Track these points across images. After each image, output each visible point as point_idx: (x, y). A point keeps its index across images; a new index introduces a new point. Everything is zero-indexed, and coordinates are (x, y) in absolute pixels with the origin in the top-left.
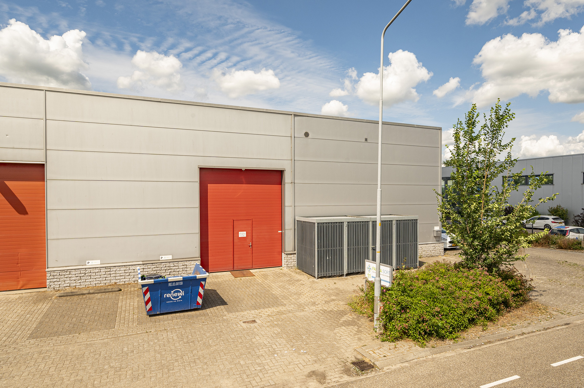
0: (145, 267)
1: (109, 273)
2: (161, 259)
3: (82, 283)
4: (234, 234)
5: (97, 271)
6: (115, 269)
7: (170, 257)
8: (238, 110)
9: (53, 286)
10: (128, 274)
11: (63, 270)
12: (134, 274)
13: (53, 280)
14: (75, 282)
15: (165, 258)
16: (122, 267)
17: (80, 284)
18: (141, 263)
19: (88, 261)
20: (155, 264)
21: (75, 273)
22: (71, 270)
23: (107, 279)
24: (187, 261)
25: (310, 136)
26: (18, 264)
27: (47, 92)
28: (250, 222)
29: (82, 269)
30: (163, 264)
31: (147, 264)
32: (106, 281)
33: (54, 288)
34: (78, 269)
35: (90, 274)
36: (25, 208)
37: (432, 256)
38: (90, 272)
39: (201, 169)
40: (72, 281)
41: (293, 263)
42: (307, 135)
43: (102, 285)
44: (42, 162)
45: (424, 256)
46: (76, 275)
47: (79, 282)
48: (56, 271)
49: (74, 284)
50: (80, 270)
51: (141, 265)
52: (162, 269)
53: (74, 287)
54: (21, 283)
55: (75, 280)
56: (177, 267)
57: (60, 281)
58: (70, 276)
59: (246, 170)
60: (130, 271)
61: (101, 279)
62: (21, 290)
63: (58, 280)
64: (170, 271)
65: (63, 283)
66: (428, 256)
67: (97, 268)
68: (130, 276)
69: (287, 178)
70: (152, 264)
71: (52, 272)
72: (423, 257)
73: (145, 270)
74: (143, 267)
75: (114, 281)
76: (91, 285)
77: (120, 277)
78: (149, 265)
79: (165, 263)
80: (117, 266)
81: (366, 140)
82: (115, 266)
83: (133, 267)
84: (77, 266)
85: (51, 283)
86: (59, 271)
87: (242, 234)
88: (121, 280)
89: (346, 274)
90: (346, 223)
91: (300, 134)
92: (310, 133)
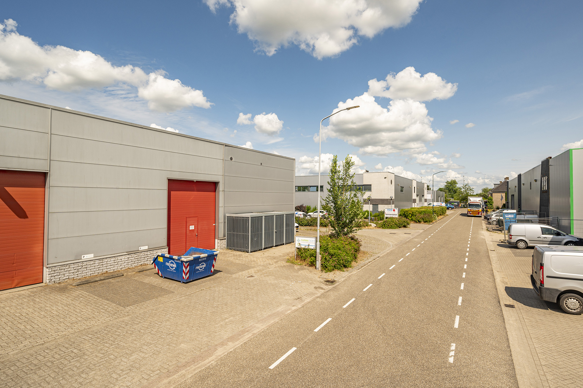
0: (129, 257)
1: (102, 264)
2: (140, 250)
3: (79, 275)
4: (187, 227)
5: (92, 263)
6: (106, 261)
7: (146, 248)
8: (193, 139)
9: (54, 280)
10: (117, 263)
11: (63, 265)
12: (121, 263)
13: (54, 274)
14: (73, 274)
15: (143, 248)
16: (112, 258)
17: (77, 276)
18: (126, 253)
19: (83, 256)
20: (137, 254)
21: (74, 267)
22: (71, 265)
23: (100, 269)
24: (159, 249)
25: (233, 160)
26: (14, 264)
27: (52, 110)
28: (196, 218)
29: (79, 262)
30: (143, 253)
31: (131, 254)
32: (99, 271)
33: (55, 282)
34: (76, 263)
35: (86, 266)
36: (25, 212)
38: (86, 264)
39: (169, 180)
40: (71, 274)
41: (224, 245)
42: (231, 159)
43: (96, 274)
44: (46, 171)
46: (75, 268)
47: (77, 274)
48: (57, 266)
49: (73, 276)
50: (78, 263)
51: (126, 255)
52: (142, 257)
53: (72, 279)
54: (16, 282)
55: (73, 273)
56: (152, 255)
57: (60, 275)
58: (69, 269)
59: (197, 182)
60: (118, 261)
61: (95, 269)
62: (16, 288)
63: (58, 274)
64: (147, 258)
65: (63, 276)
67: (92, 260)
68: (118, 265)
69: (221, 187)
70: (135, 253)
71: (53, 268)
73: (129, 259)
74: (128, 256)
75: (106, 270)
76: (86, 276)
77: (110, 266)
78: (132, 254)
79: (144, 252)
80: (108, 258)
81: (261, 164)
82: (107, 258)
83: (121, 258)
84: (74, 260)
85: (52, 278)
86: (60, 266)
87: (192, 228)
88: (111, 269)
89: (264, 248)
90: (263, 217)
91: (228, 158)
92: (233, 158)
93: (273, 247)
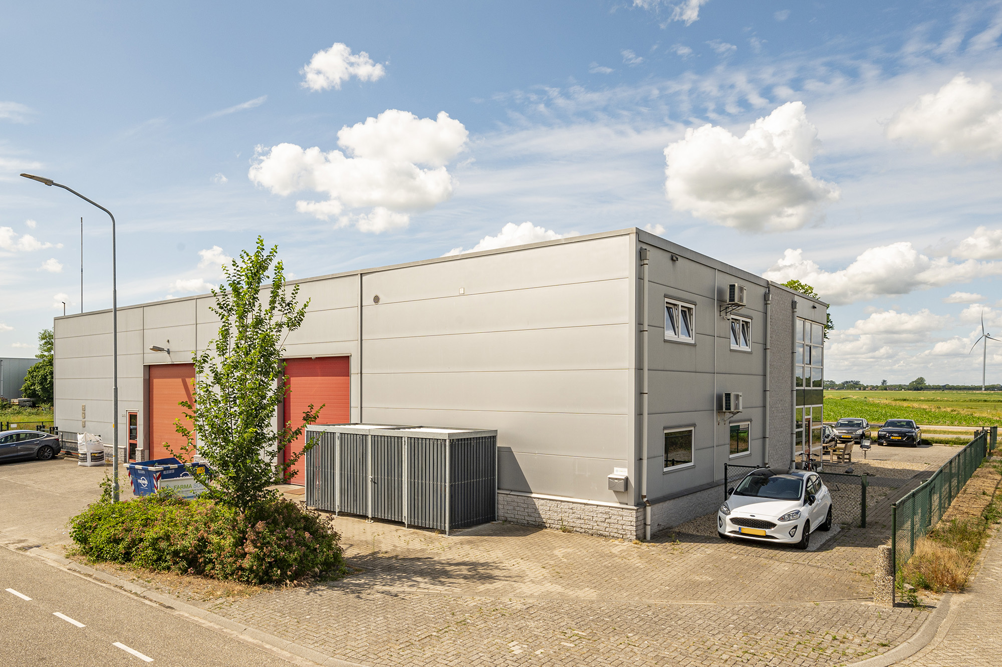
25: (381, 301)
37: (601, 535)
45: (578, 530)
59: (317, 358)
66: (590, 532)
69: (353, 365)
72: (576, 531)
89: (339, 512)
90: (337, 435)
91: (368, 300)
92: (381, 296)
93: (365, 517)
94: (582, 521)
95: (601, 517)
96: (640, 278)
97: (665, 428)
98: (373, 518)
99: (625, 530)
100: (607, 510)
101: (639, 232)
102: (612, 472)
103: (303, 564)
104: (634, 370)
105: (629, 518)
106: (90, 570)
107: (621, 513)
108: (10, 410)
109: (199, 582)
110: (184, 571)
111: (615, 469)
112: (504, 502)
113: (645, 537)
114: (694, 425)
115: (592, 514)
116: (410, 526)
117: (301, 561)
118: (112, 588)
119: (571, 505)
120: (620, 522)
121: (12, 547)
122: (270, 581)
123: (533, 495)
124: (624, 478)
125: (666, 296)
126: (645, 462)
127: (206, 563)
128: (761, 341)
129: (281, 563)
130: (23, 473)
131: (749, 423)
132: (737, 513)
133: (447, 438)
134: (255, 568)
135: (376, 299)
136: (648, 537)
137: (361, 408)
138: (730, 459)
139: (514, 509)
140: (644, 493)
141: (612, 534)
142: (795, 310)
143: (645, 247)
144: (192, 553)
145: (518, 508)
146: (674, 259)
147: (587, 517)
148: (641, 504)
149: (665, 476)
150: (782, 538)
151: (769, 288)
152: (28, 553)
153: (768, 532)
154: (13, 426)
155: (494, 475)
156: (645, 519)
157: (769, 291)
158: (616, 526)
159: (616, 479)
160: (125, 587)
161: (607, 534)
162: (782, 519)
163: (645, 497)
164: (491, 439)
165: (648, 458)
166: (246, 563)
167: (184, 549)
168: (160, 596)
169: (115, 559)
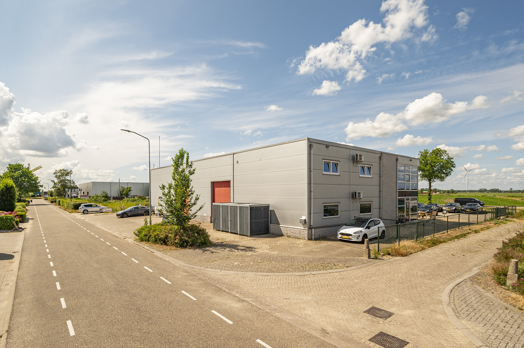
2: (204, 215)
25: (239, 163)
37: (298, 238)
45: (292, 236)
66: (295, 237)
69: (231, 185)
81: (260, 159)
89: (222, 231)
90: (221, 206)
91: (235, 163)
92: (239, 161)
93: (228, 232)
94: (293, 234)
95: (298, 232)
96: (309, 154)
97: (323, 204)
98: (230, 232)
99: (305, 236)
100: (300, 230)
101: (308, 139)
102: (301, 218)
103: (193, 242)
104: (307, 184)
105: (305, 233)
106: (138, 244)
107: (303, 231)
108: (145, 200)
109: (165, 247)
110: (162, 244)
111: (302, 216)
112: (272, 227)
113: (312, 239)
114: (339, 203)
115: (295, 231)
116: (240, 235)
117: (193, 241)
118: (142, 248)
119: (290, 229)
120: (303, 234)
121: (122, 238)
122: (183, 247)
123: (280, 226)
124: (304, 219)
125: (323, 159)
126: (312, 214)
127: (168, 242)
128: (378, 173)
129: (187, 242)
130: (137, 219)
131: (371, 203)
132: (342, 231)
133: (249, 206)
134: (178, 242)
135: (237, 162)
136: (313, 239)
137: (234, 197)
138: (359, 215)
139: (275, 230)
140: (312, 225)
141: (301, 238)
142: (398, 162)
143: (312, 143)
144: (164, 239)
145: (276, 230)
146: (327, 146)
147: (294, 232)
148: (310, 228)
149: (324, 220)
150: (354, 240)
151: (382, 154)
152: (125, 240)
153: (350, 237)
154: (139, 205)
155: (268, 219)
156: (312, 233)
157: (382, 155)
158: (302, 235)
159: (302, 220)
160: (145, 248)
161: (300, 238)
162: (355, 233)
163: (312, 226)
164: (267, 207)
165: (313, 213)
166: (176, 241)
167: (162, 238)
168: (152, 250)
169: (146, 241)
